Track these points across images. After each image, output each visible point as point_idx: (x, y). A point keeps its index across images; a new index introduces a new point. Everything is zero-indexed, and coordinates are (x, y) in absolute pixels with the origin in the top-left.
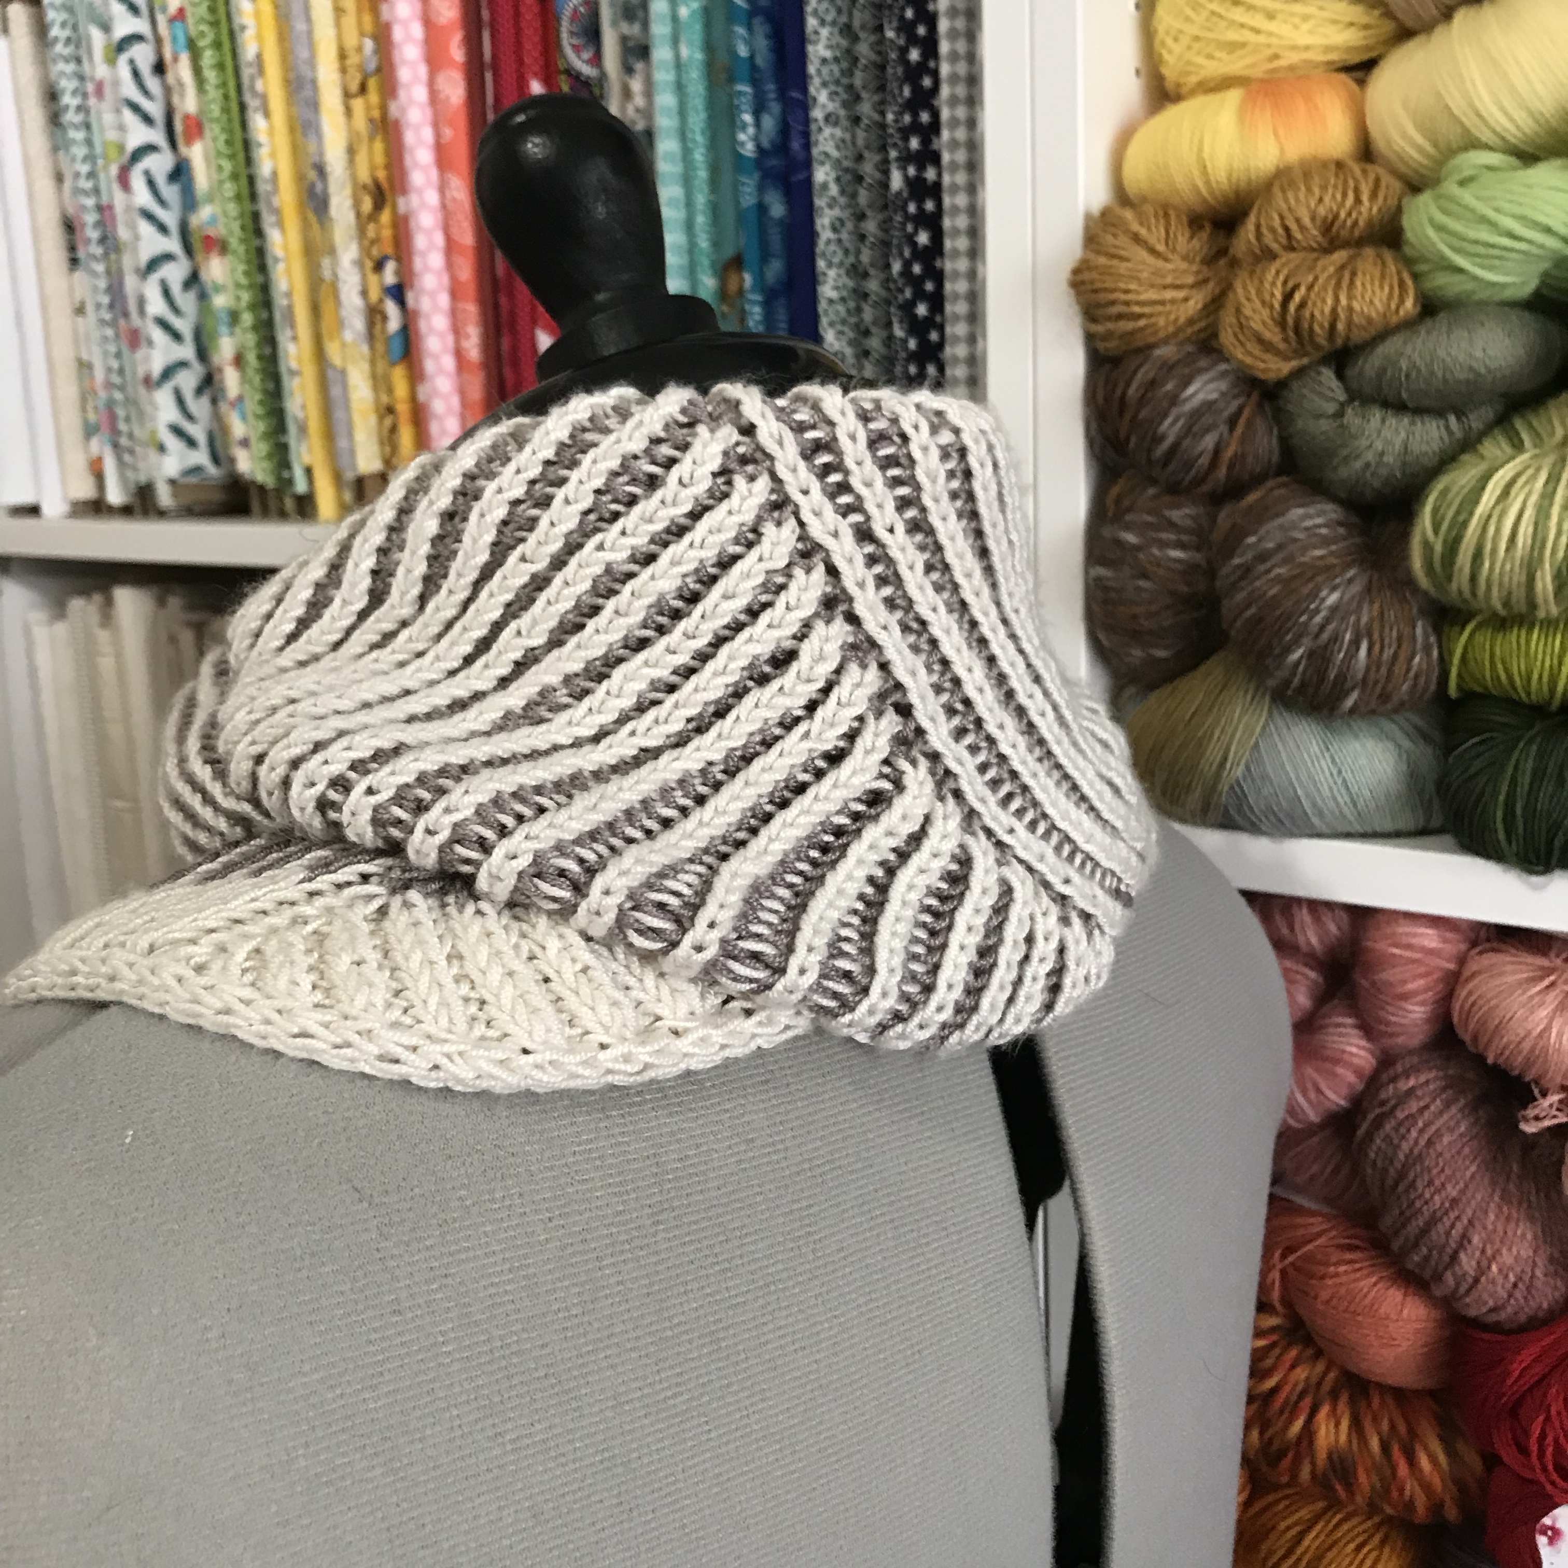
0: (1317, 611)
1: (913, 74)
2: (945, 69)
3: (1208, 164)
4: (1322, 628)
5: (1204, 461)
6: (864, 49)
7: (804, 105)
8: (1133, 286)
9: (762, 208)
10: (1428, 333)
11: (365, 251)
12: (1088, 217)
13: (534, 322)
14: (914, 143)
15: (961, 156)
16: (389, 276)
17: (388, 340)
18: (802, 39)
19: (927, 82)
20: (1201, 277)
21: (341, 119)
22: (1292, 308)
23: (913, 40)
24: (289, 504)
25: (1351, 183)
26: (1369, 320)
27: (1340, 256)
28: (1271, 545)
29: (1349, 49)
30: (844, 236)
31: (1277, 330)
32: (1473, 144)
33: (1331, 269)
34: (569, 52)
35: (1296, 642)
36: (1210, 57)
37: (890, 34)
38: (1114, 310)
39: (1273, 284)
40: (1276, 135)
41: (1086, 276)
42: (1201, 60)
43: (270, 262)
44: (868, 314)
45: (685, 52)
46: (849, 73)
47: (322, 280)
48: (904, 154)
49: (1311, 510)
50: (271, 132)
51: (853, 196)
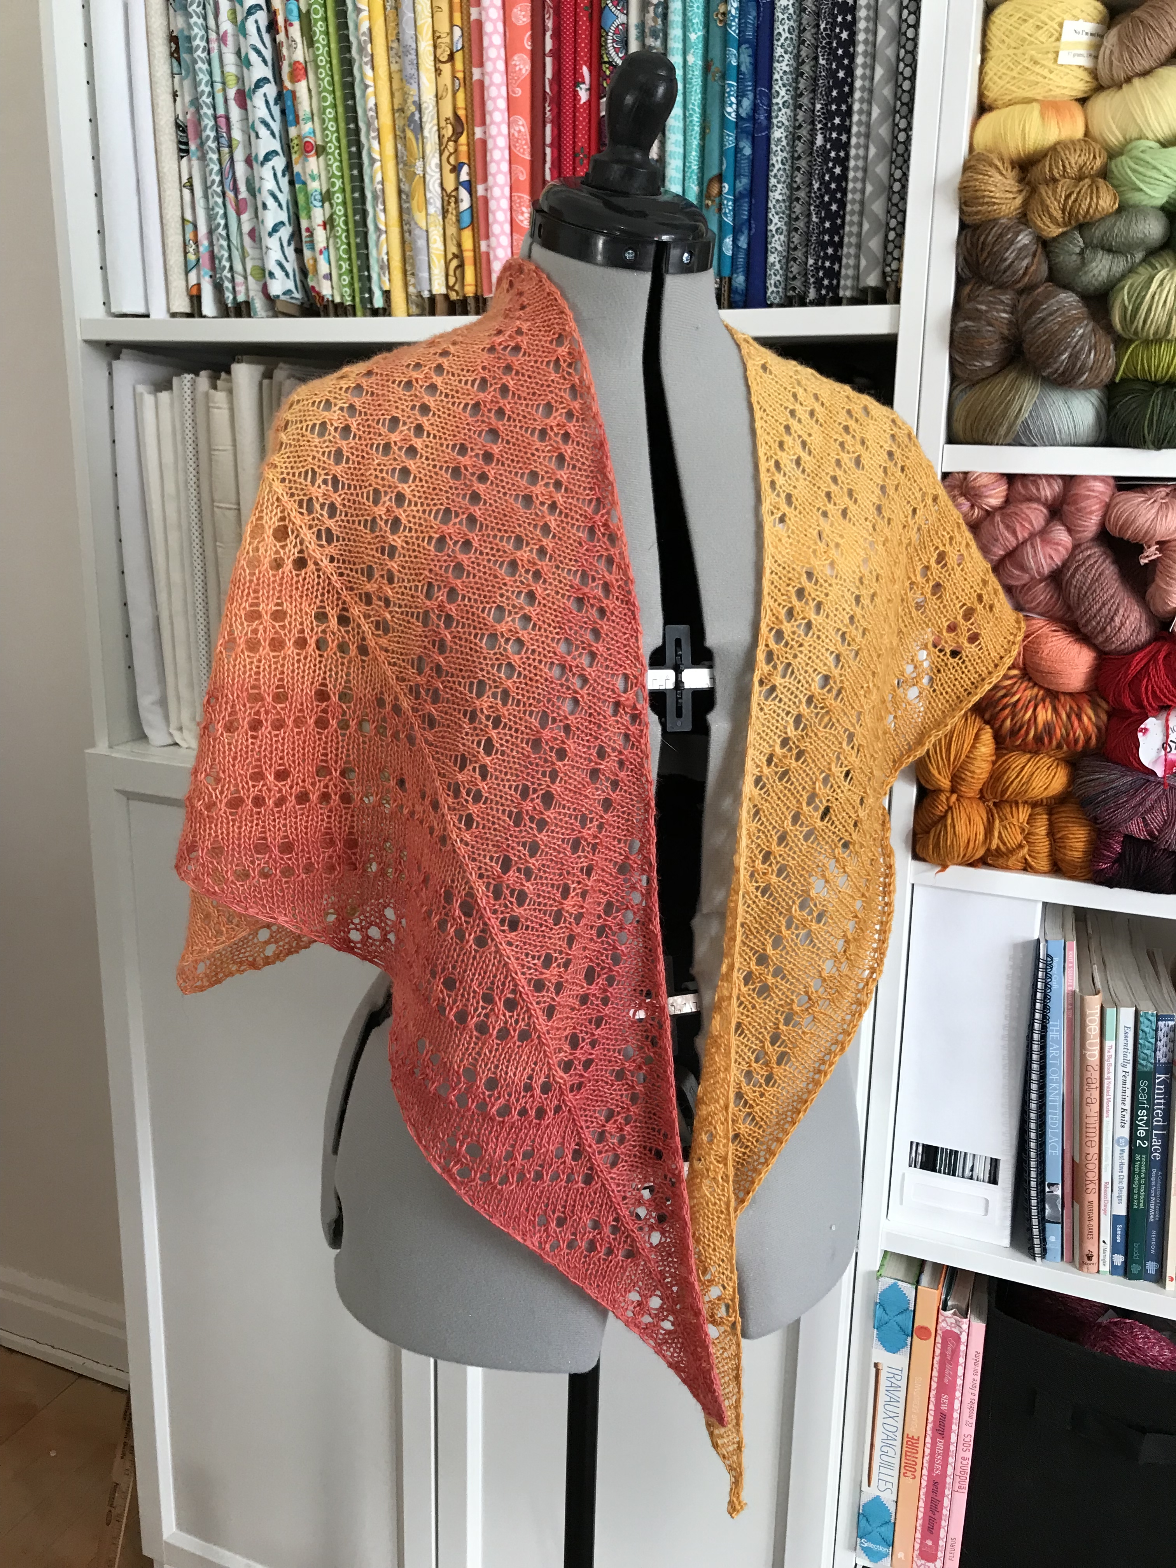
0: (1074, 336)
1: (840, 84)
2: (858, 83)
3: (1027, 136)
4: (1075, 345)
5: (1021, 273)
6: (806, 68)
7: (770, 96)
9: (737, 150)
10: (1123, 218)
11: (446, 159)
14: (837, 121)
15: (863, 129)
16: (463, 175)
17: (459, 214)
18: (771, 59)
19: (847, 89)
20: (1021, 189)
21: (432, 75)
22: (1069, 202)
23: (840, 66)
26: (1100, 212)
27: (1087, 181)
28: (1053, 309)
29: (1081, 91)
30: (787, 167)
31: (1060, 212)
32: (1141, 137)
33: (1087, 186)
34: (612, 52)
35: (1065, 350)
36: (1020, 88)
39: (1060, 192)
42: (1013, 89)
44: (798, 208)
45: (691, 59)
46: (796, 81)
47: (414, 174)
49: (1067, 296)
50: (375, 79)
51: (793, 147)
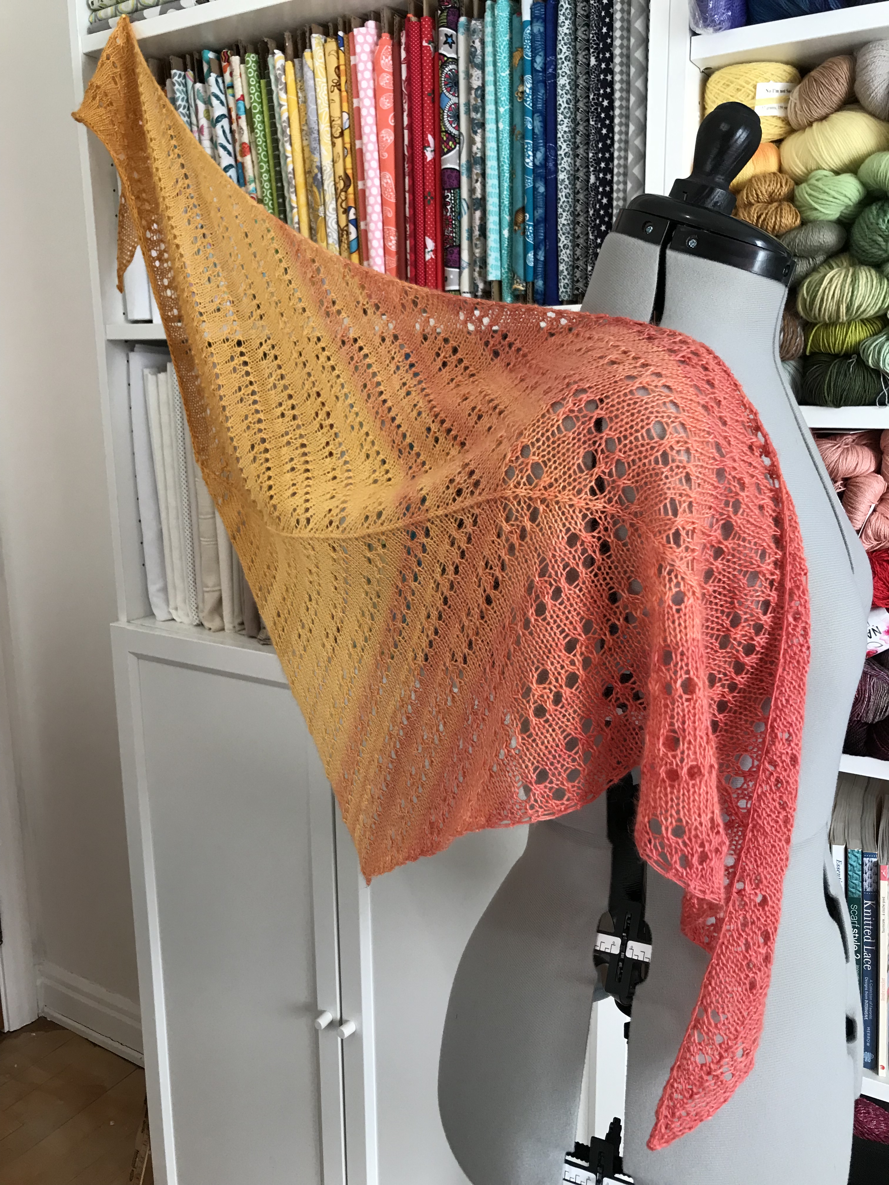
1: (603, 138)
7: (556, 149)
9: (535, 189)
10: (804, 231)
11: (340, 204)
15: (621, 170)
16: (352, 215)
17: (349, 243)
18: (555, 123)
19: (609, 142)
21: (330, 147)
23: (603, 125)
25: (778, 180)
26: (786, 226)
27: (775, 204)
29: (775, 135)
32: (819, 168)
33: (774, 209)
34: (448, 124)
39: (754, 213)
44: (579, 230)
45: (501, 126)
46: (574, 137)
47: (317, 217)
48: (597, 169)
51: (574, 185)
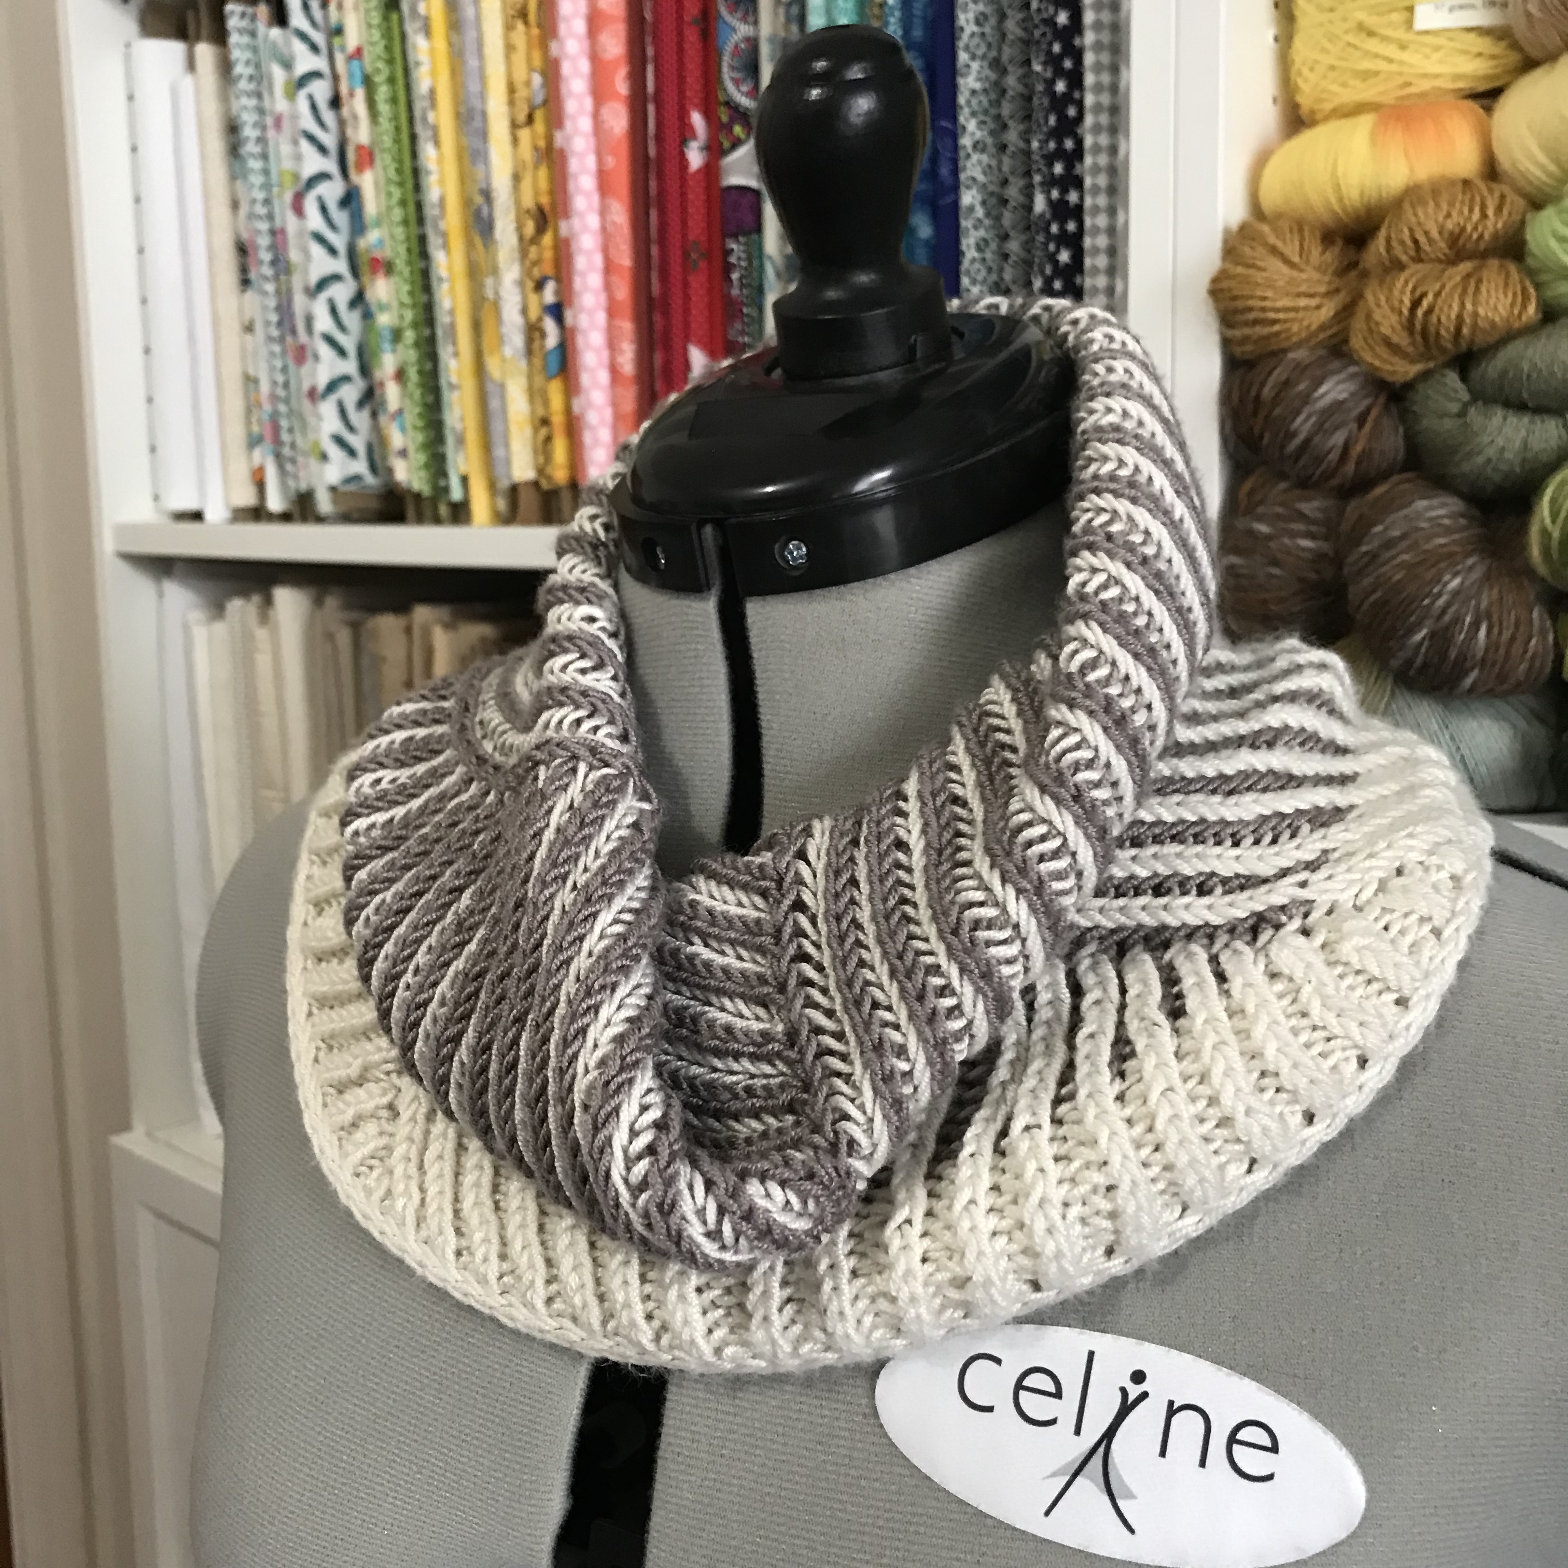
0: (1440, 595)
1: (1058, 104)
3: (1342, 182)
4: (1444, 611)
5: (1334, 456)
6: (1011, 81)
7: (954, 133)
8: (1269, 294)
10: (1549, 337)
11: (527, 272)
12: (1227, 232)
13: (687, 339)
14: (1058, 169)
15: (1102, 180)
16: (549, 295)
17: (546, 356)
18: (953, 72)
19: (1072, 112)
20: (1333, 286)
21: (507, 147)
22: (1420, 313)
23: (1059, 72)
24: (443, 510)
25: (1478, 199)
26: (1493, 324)
27: (1466, 267)
28: (1396, 533)
29: (1476, 78)
30: (989, 255)
31: (1405, 334)
33: (1458, 278)
34: (730, 86)
35: (1418, 625)
36: (1344, 85)
37: (1037, 68)
38: (1252, 316)
39: (1402, 292)
40: (1407, 155)
41: (1225, 284)
42: (1335, 88)
43: (434, 283)
47: (484, 299)
48: (1048, 178)
49: (1435, 502)
50: (440, 160)
51: (998, 218)
